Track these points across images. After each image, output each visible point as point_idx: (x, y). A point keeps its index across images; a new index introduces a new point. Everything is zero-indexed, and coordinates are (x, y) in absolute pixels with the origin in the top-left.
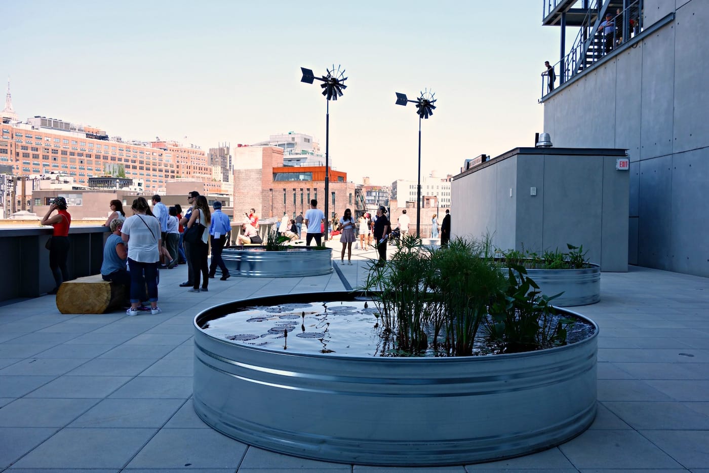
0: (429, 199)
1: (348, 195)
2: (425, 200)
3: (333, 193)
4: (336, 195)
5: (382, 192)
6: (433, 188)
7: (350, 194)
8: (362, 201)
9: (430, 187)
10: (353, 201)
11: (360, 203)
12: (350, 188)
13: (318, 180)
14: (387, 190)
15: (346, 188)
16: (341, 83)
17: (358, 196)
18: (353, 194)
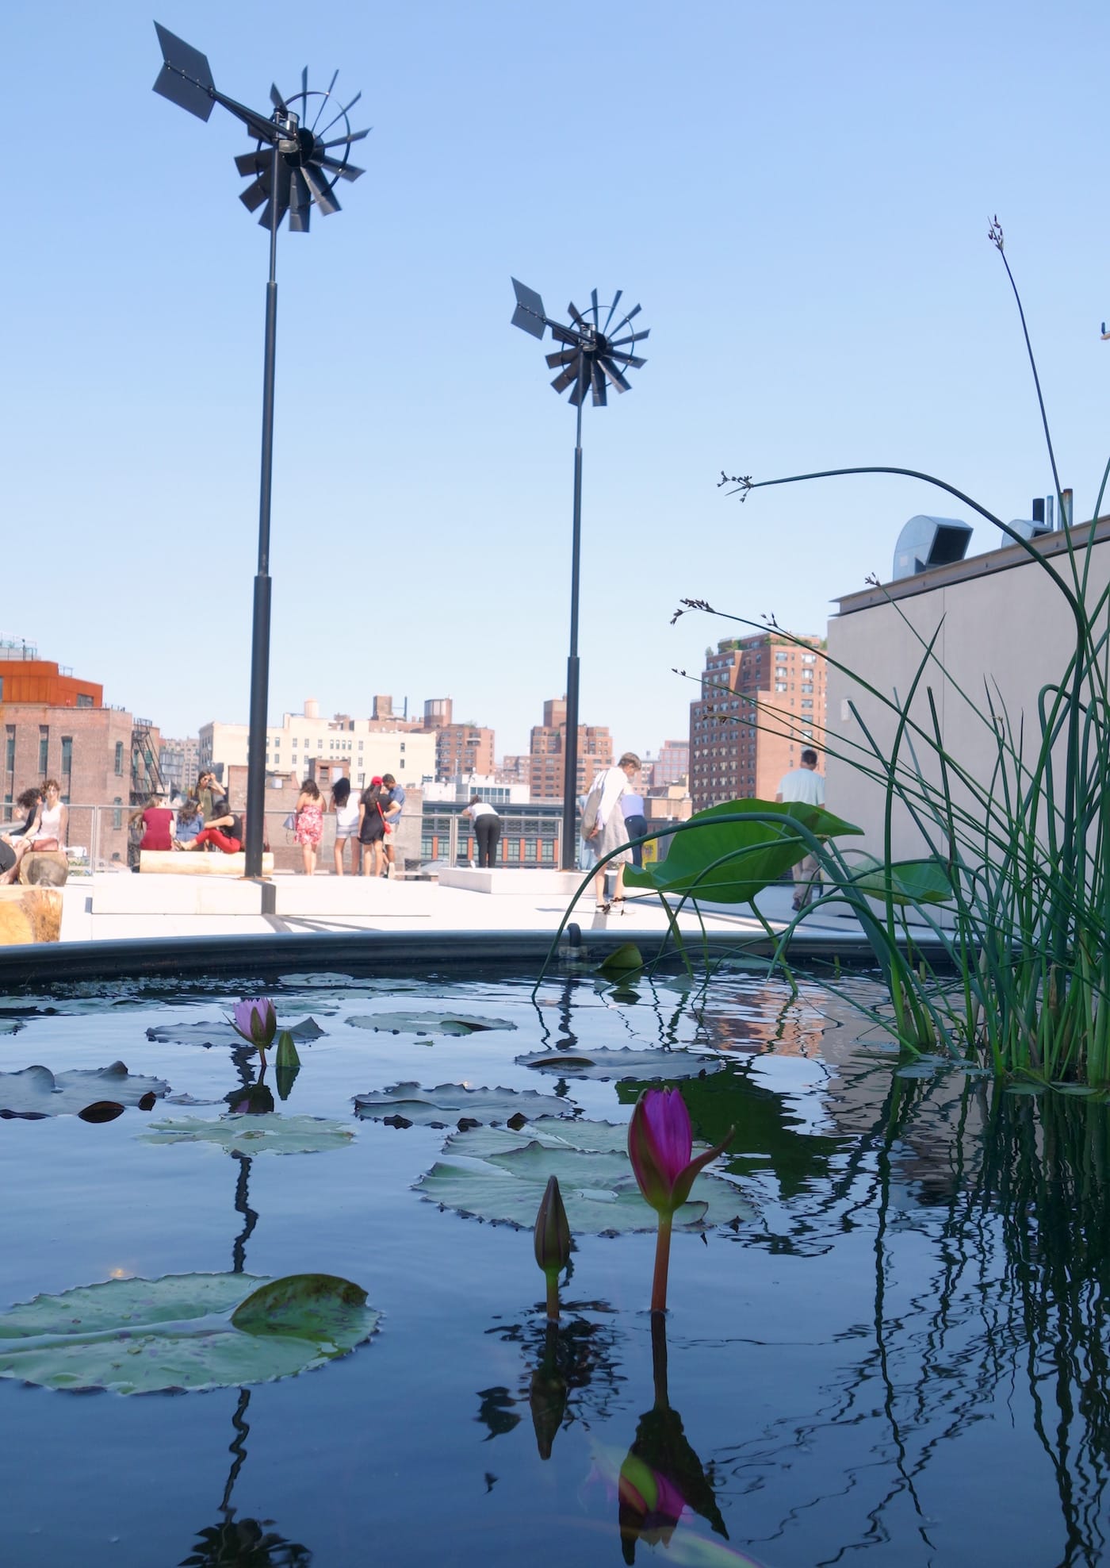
0: (327, 768)
1: (112, 746)
2: (318, 769)
3: (67, 741)
4: (74, 746)
5: (167, 753)
6: (307, 745)
7: (119, 745)
8: (147, 766)
9: (301, 743)
10: (126, 766)
11: (143, 773)
12: (118, 727)
13: (20, 701)
14: (178, 748)
15: (107, 727)
16: (335, 153)
17: (136, 753)
18: (127, 746)
